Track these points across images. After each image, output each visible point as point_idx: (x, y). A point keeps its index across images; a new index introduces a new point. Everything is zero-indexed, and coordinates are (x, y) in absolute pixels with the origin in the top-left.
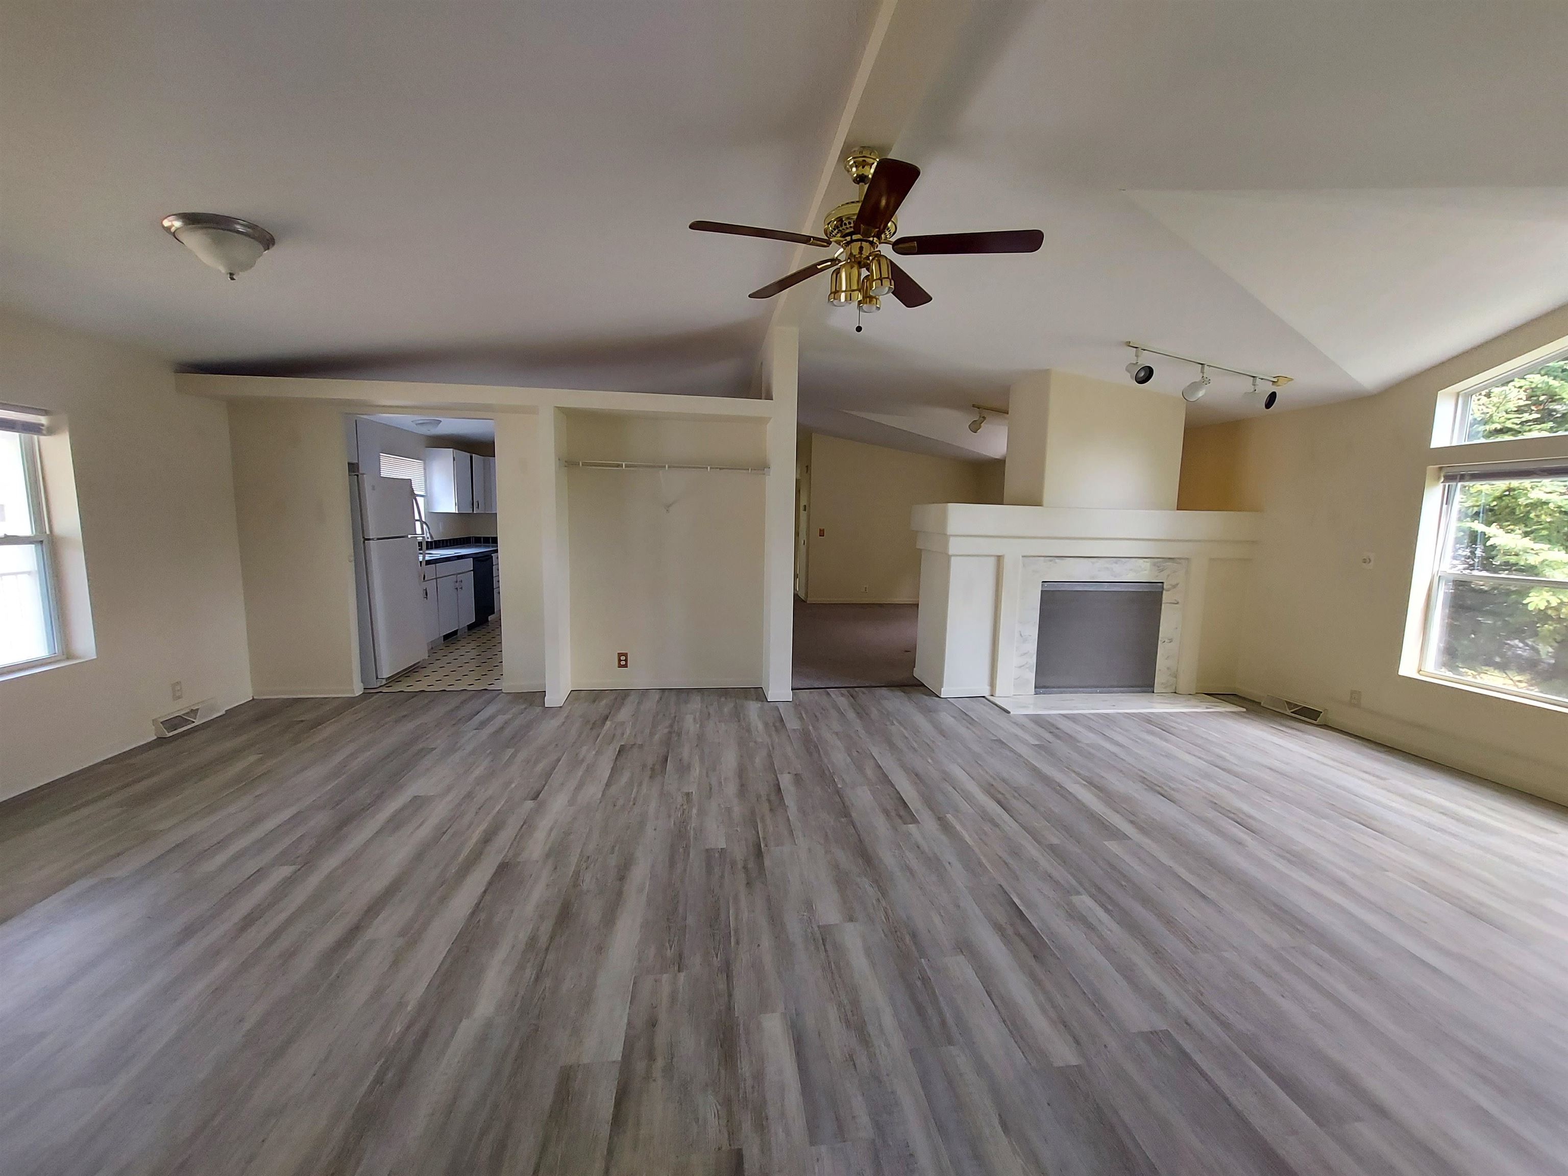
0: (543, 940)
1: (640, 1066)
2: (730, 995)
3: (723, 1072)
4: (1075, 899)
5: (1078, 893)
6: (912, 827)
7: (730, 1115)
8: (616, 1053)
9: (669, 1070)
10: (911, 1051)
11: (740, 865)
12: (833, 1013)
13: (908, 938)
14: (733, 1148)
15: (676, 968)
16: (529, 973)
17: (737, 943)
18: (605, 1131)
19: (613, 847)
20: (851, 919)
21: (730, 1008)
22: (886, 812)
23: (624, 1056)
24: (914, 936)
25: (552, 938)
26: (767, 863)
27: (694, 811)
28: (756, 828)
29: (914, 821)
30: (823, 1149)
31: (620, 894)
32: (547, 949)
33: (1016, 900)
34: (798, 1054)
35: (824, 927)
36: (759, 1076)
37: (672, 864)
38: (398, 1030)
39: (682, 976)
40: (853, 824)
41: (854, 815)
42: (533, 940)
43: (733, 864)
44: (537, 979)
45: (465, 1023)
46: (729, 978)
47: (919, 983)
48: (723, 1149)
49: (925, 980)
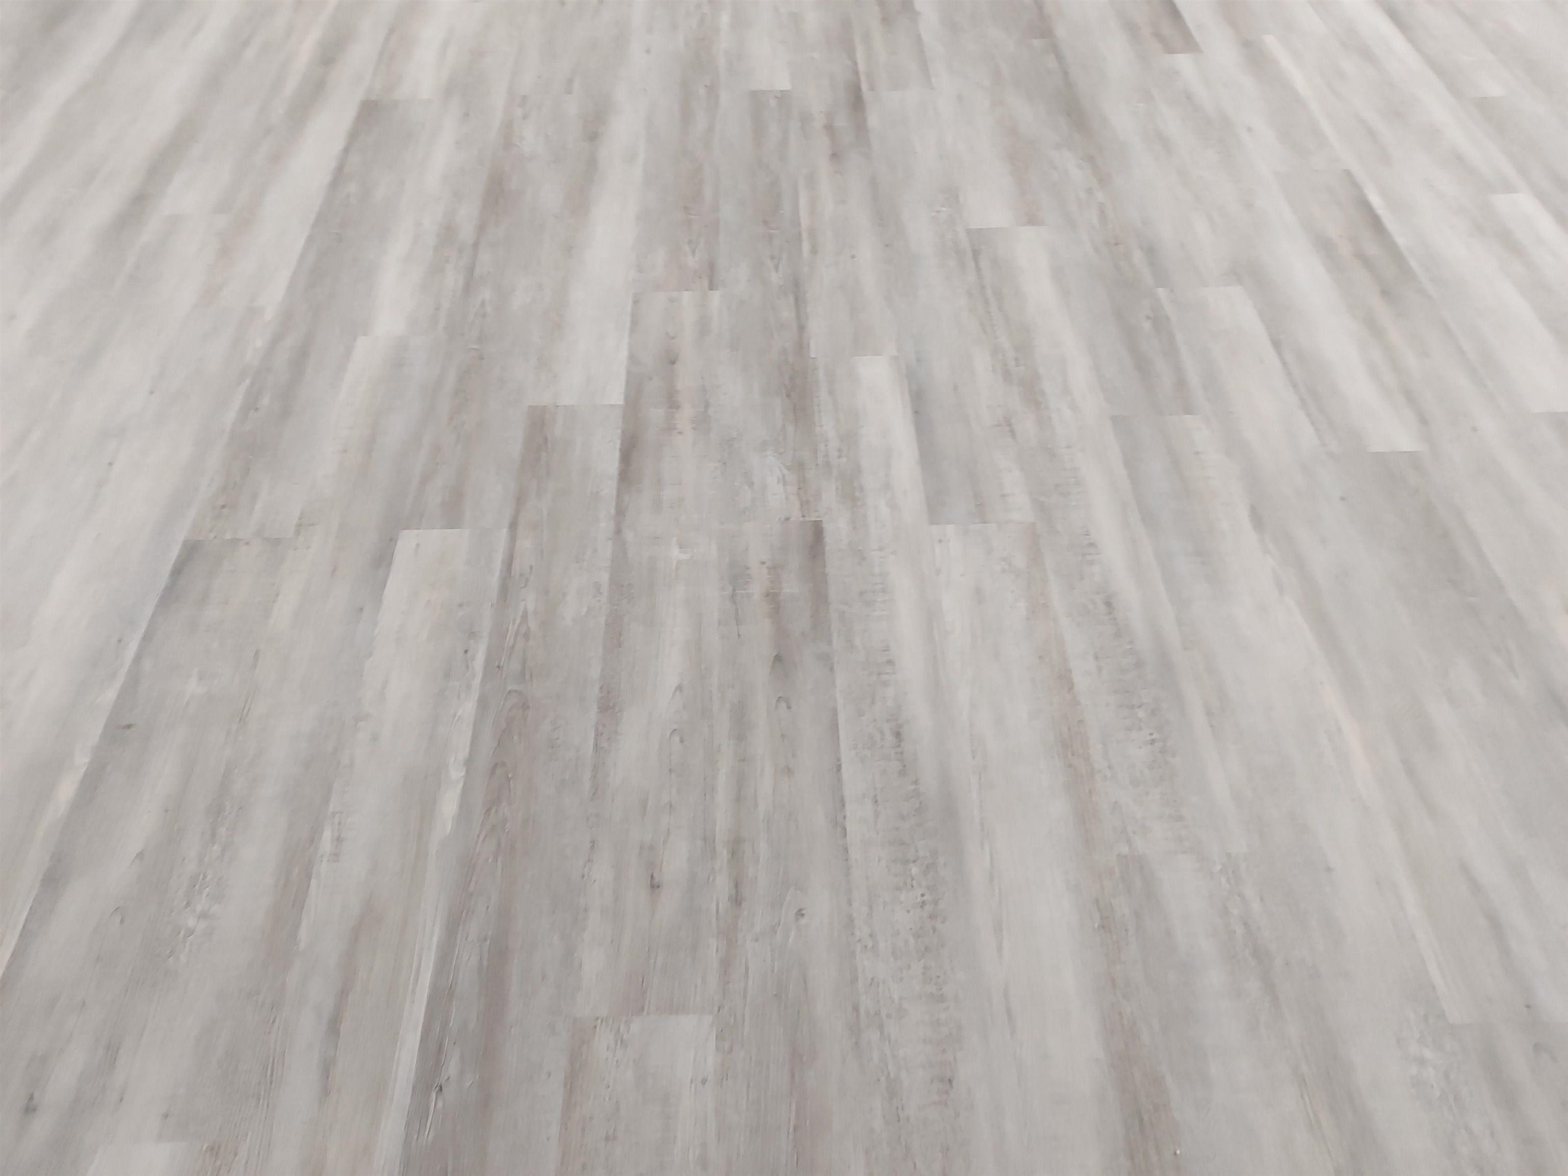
0: (467, 232)
1: (656, 414)
2: (801, 328)
3: (790, 429)
4: (1502, 202)
5: (1509, 188)
6: (1183, 62)
7: (802, 484)
8: (616, 395)
9: (702, 422)
10: (1114, 419)
11: (819, 122)
12: (982, 362)
13: (1138, 257)
14: (807, 519)
15: (706, 283)
16: (452, 279)
17: (814, 251)
18: (610, 488)
19: (570, 81)
20: (1032, 220)
21: (801, 346)
22: (1131, 29)
23: (627, 399)
24: (1151, 252)
25: (481, 228)
26: (873, 120)
27: (725, 19)
28: (850, 51)
29: (1190, 44)
30: (950, 529)
31: (592, 164)
32: (476, 244)
33: (1375, 200)
34: (916, 412)
35: (979, 231)
36: (850, 438)
37: (687, 116)
38: (259, 343)
39: (716, 297)
40: (1055, 50)
41: (1061, 31)
42: (448, 233)
43: (806, 119)
44: (468, 288)
45: (362, 345)
46: (799, 302)
47: (1147, 325)
48: (792, 519)
49: (1159, 321)
